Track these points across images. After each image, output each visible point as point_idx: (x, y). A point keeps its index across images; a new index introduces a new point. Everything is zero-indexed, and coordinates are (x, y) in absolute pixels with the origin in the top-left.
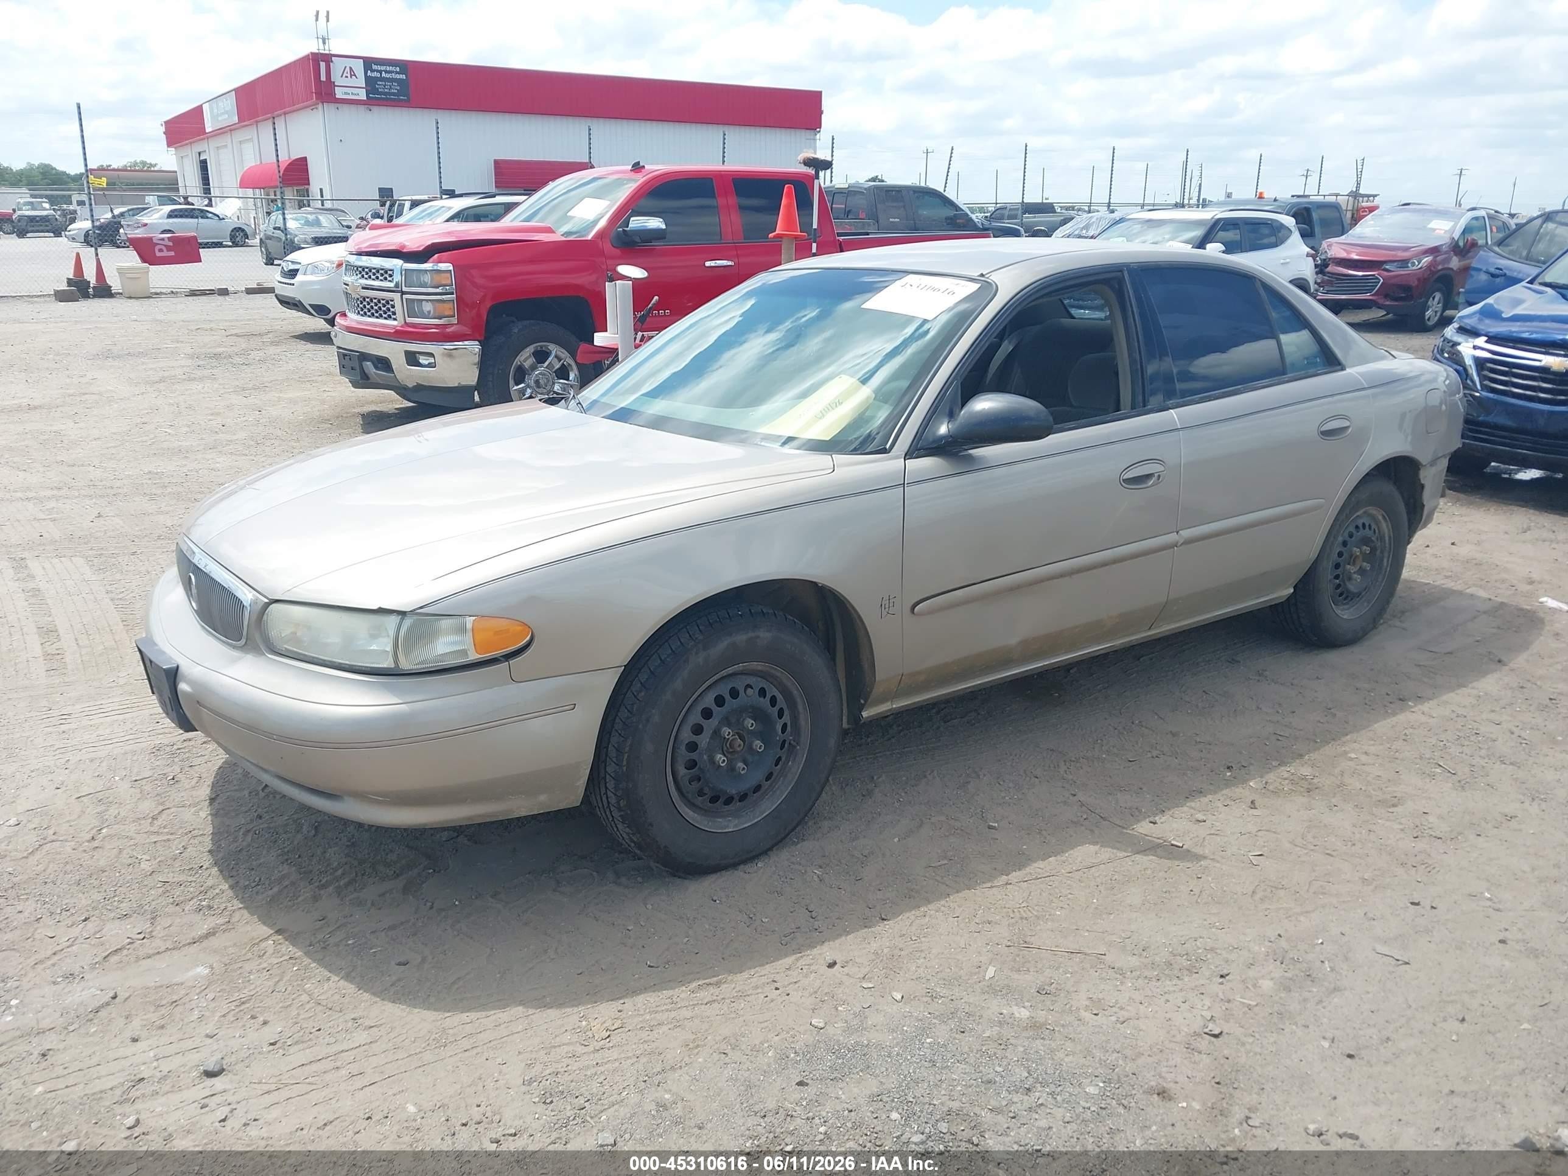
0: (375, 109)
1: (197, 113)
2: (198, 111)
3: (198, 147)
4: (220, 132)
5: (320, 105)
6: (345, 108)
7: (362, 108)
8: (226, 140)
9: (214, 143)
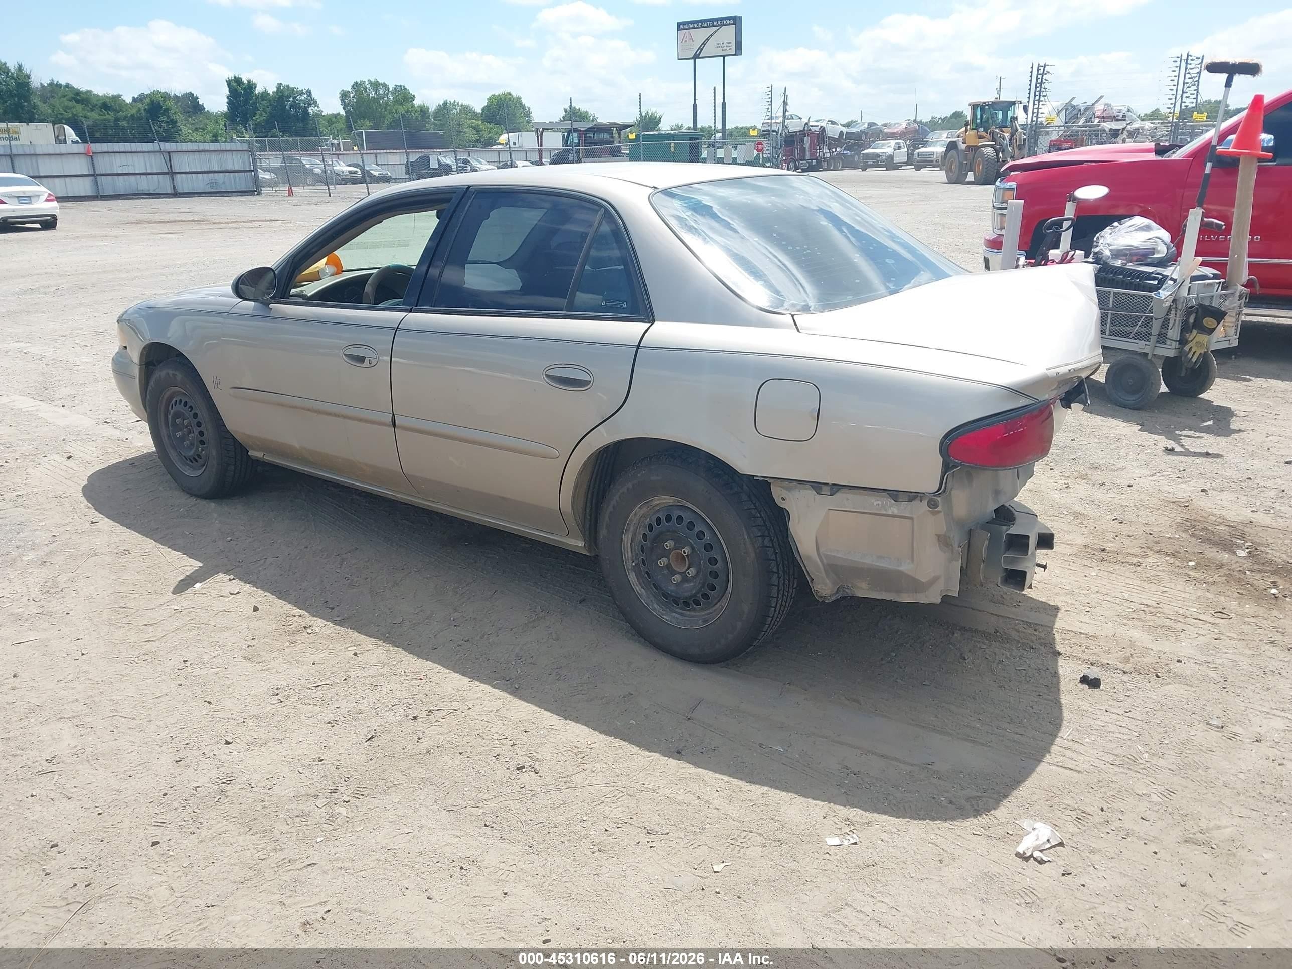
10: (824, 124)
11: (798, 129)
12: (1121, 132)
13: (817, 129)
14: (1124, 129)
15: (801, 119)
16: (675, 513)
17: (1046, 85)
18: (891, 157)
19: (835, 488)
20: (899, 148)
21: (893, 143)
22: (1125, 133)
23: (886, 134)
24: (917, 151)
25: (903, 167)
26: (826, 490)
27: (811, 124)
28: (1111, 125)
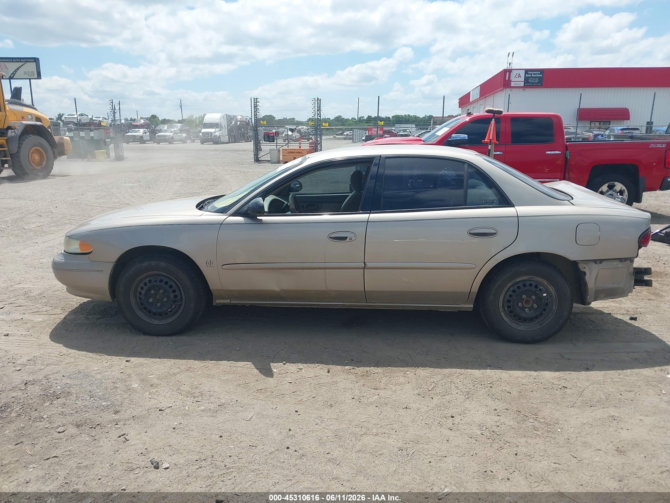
0: (527, 90)
1: (468, 95)
2: (469, 94)
3: (468, 108)
4: (476, 101)
5: (505, 89)
6: (515, 89)
7: (521, 89)
8: (476, 104)
9: (473, 106)
10: (101, 119)
11: (86, 121)
12: (294, 130)
13: (97, 122)
14: (295, 129)
15: (88, 116)
16: (528, 283)
17: (258, 107)
18: (141, 137)
19: (601, 261)
20: (146, 133)
21: (142, 130)
22: (296, 130)
23: (134, 125)
24: (157, 134)
25: (147, 142)
26: (598, 262)
27: (94, 119)
28: (290, 127)
